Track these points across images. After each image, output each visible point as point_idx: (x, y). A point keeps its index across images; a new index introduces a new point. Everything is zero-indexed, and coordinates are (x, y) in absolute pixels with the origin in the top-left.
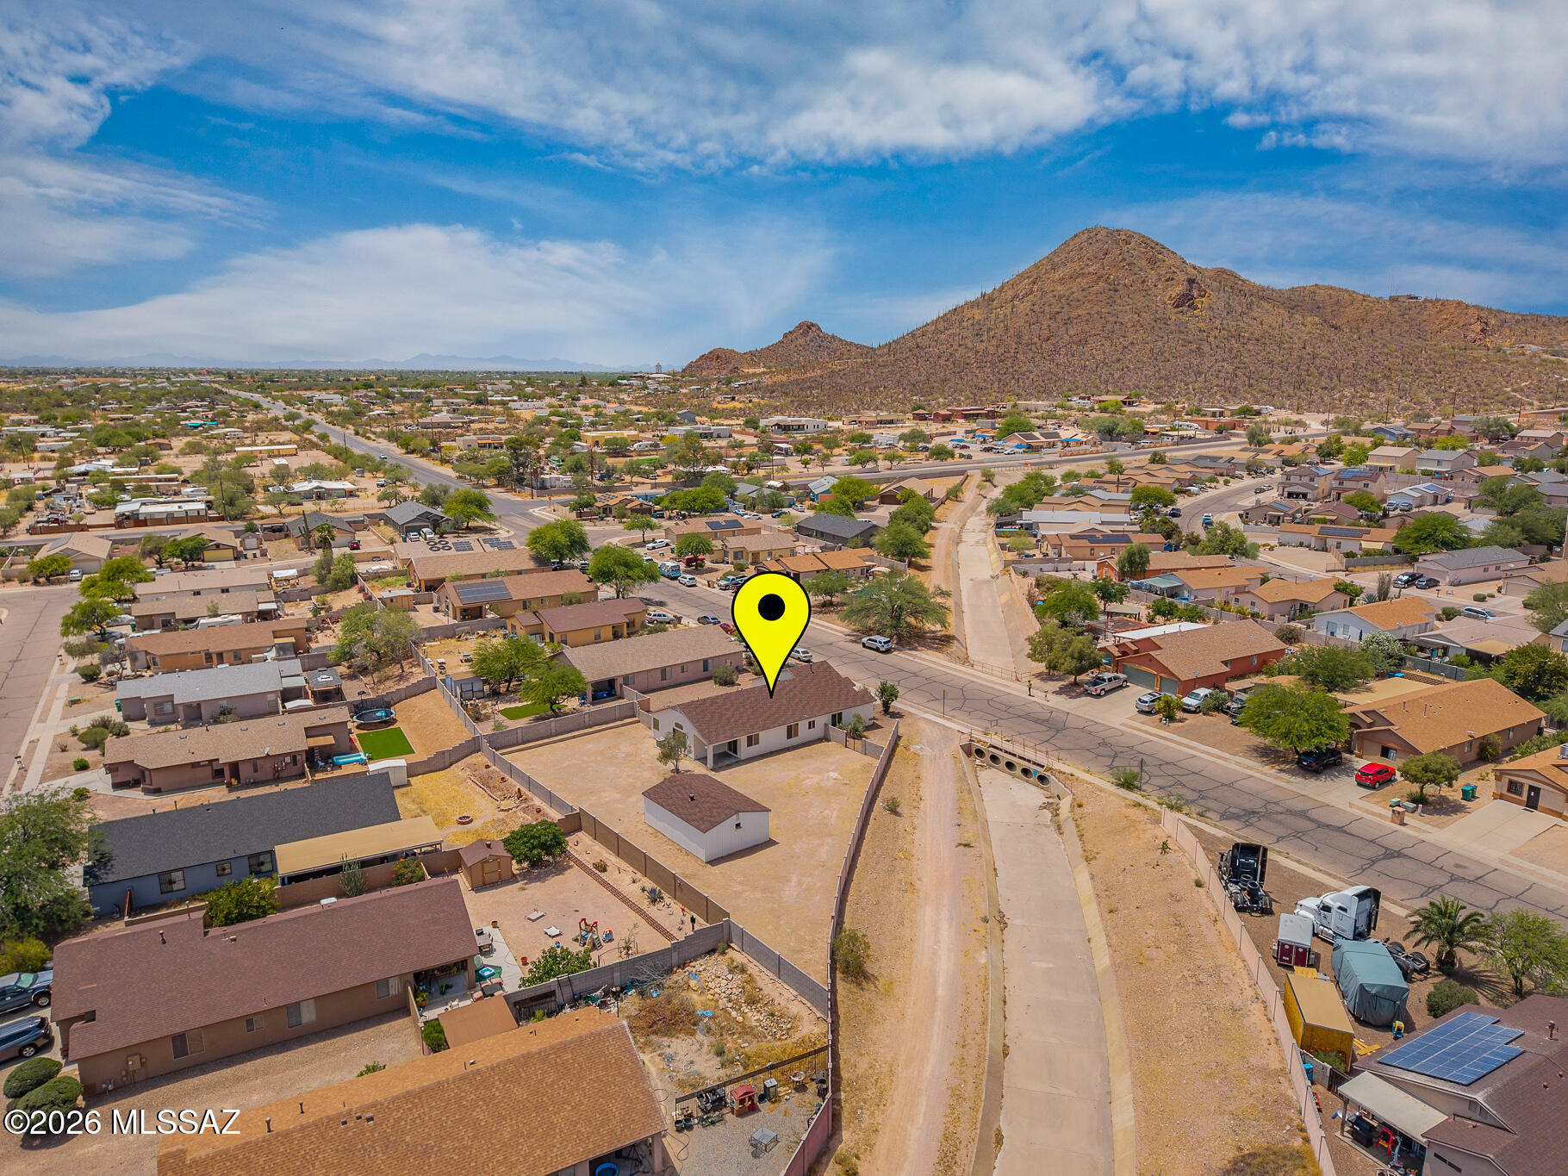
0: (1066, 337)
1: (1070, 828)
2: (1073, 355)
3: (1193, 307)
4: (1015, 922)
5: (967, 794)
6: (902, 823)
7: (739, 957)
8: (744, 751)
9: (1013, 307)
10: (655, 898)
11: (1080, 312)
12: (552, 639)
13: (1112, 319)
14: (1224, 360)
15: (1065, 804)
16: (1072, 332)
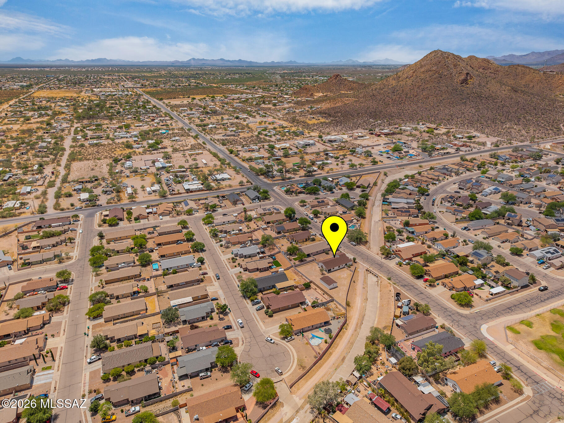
0: (422, 95)
1: (379, 286)
2: (423, 103)
3: (467, 84)
4: (369, 300)
5: (365, 278)
6: (355, 284)
7: (335, 303)
8: (332, 270)
9: (406, 81)
10: (324, 294)
11: (428, 86)
12: (296, 241)
13: (438, 89)
14: (473, 107)
15: (380, 281)
16: (424, 94)
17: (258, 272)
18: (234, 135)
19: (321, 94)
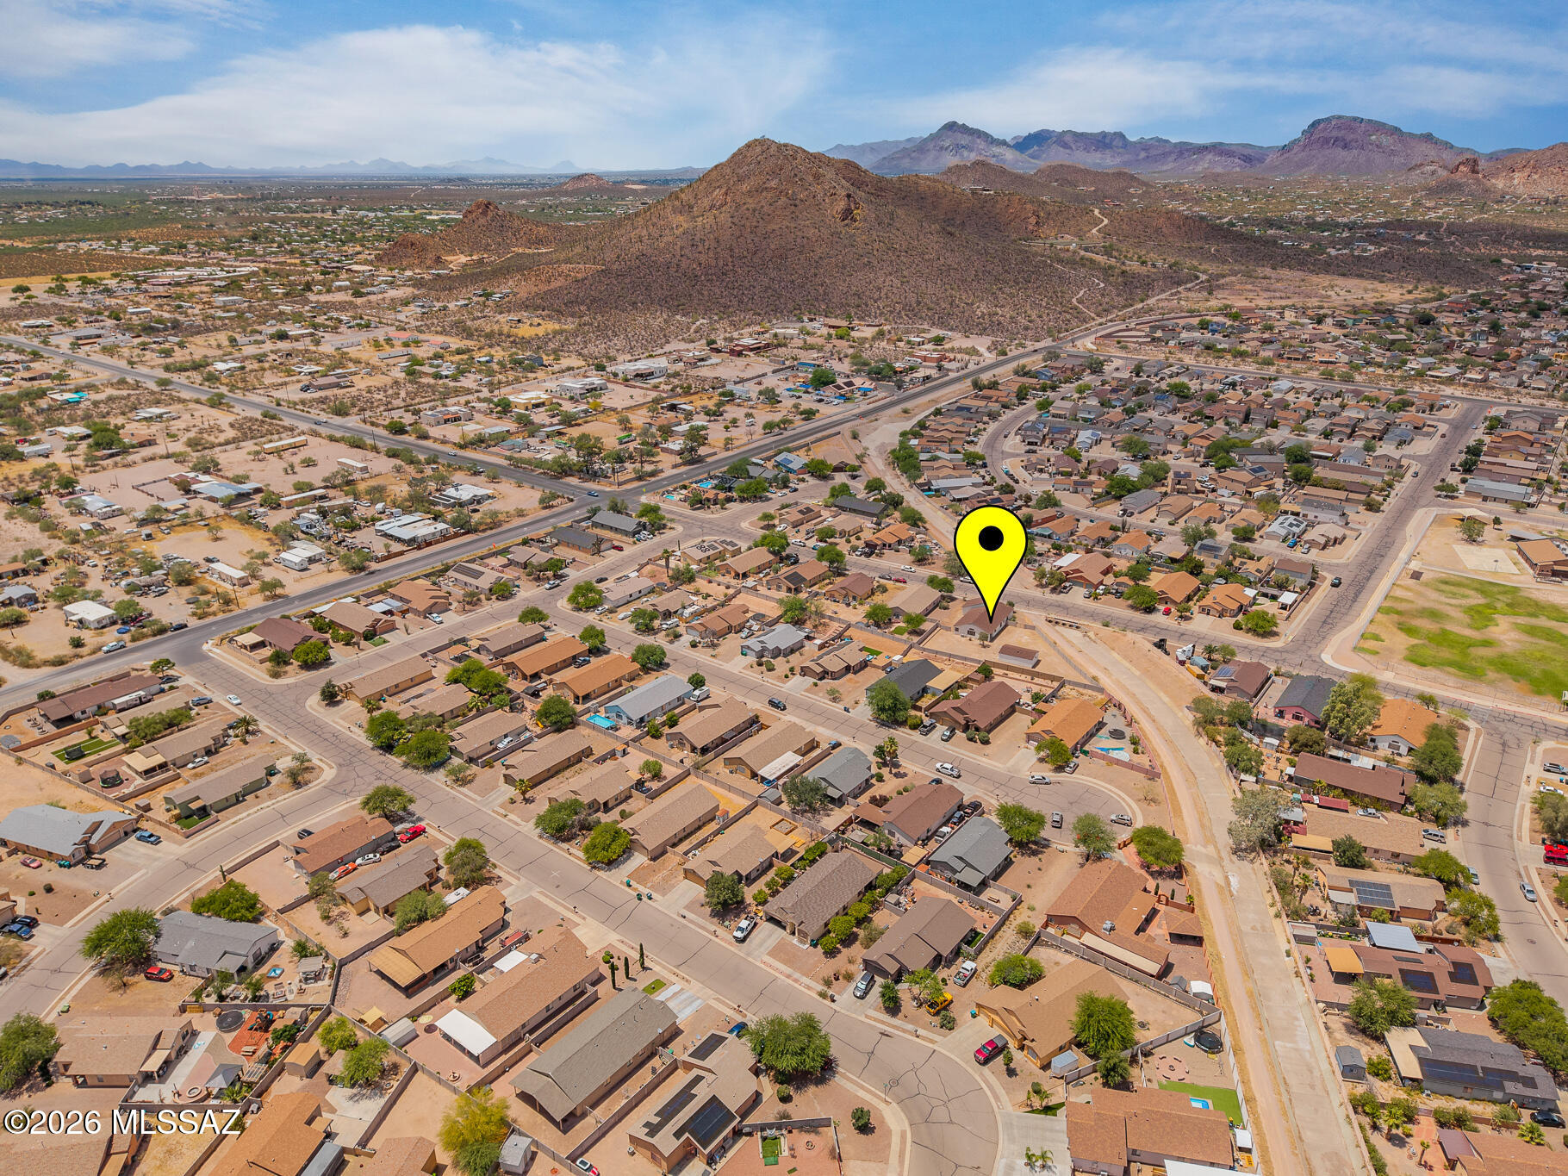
3: (854, 219)
14: (891, 274)
17: (850, 676)
18: (338, 386)
19: (463, 259)
